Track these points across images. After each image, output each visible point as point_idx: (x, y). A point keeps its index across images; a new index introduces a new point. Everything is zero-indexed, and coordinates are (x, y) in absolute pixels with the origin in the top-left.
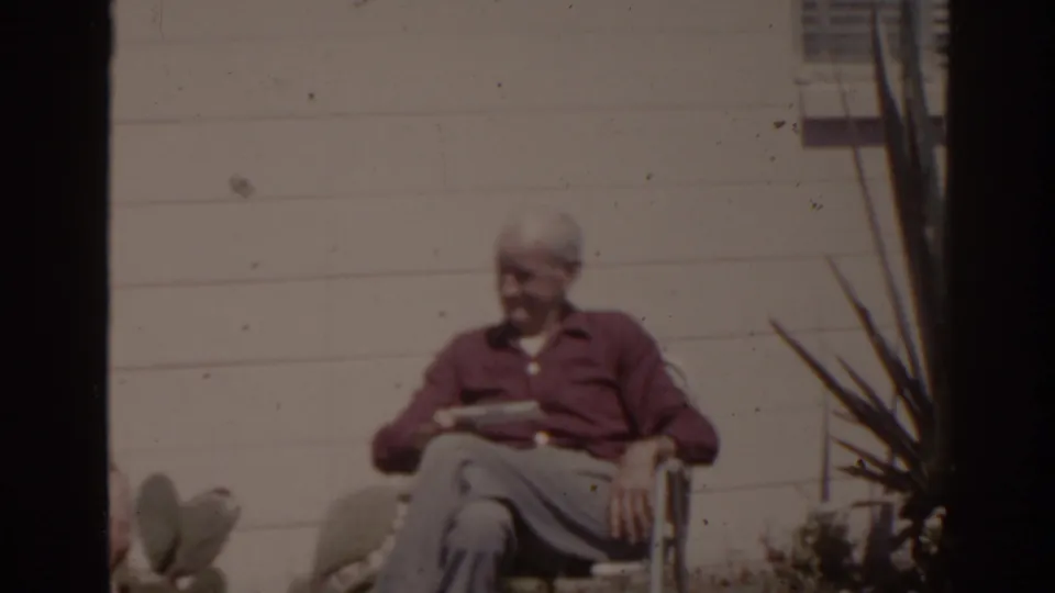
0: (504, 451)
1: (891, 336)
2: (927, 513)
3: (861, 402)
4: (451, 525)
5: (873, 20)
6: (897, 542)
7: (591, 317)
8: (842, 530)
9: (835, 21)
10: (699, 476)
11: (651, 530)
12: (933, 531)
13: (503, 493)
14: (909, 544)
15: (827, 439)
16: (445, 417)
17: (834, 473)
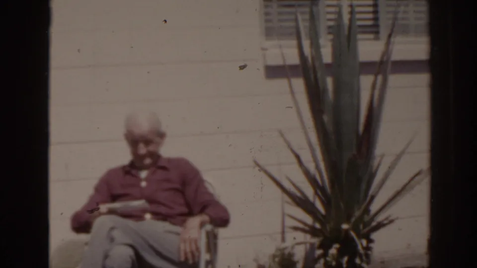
0: (130, 223)
1: (311, 167)
2: (330, 247)
3: (297, 197)
4: (106, 256)
5: (296, 20)
6: (316, 260)
7: (170, 160)
8: (291, 255)
9: (280, 21)
10: (222, 232)
11: (199, 257)
12: (333, 255)
13: (130, 241)
14: (322, 261)
15: (284, 215)
16: (104, 208)
17: (287, 230)
